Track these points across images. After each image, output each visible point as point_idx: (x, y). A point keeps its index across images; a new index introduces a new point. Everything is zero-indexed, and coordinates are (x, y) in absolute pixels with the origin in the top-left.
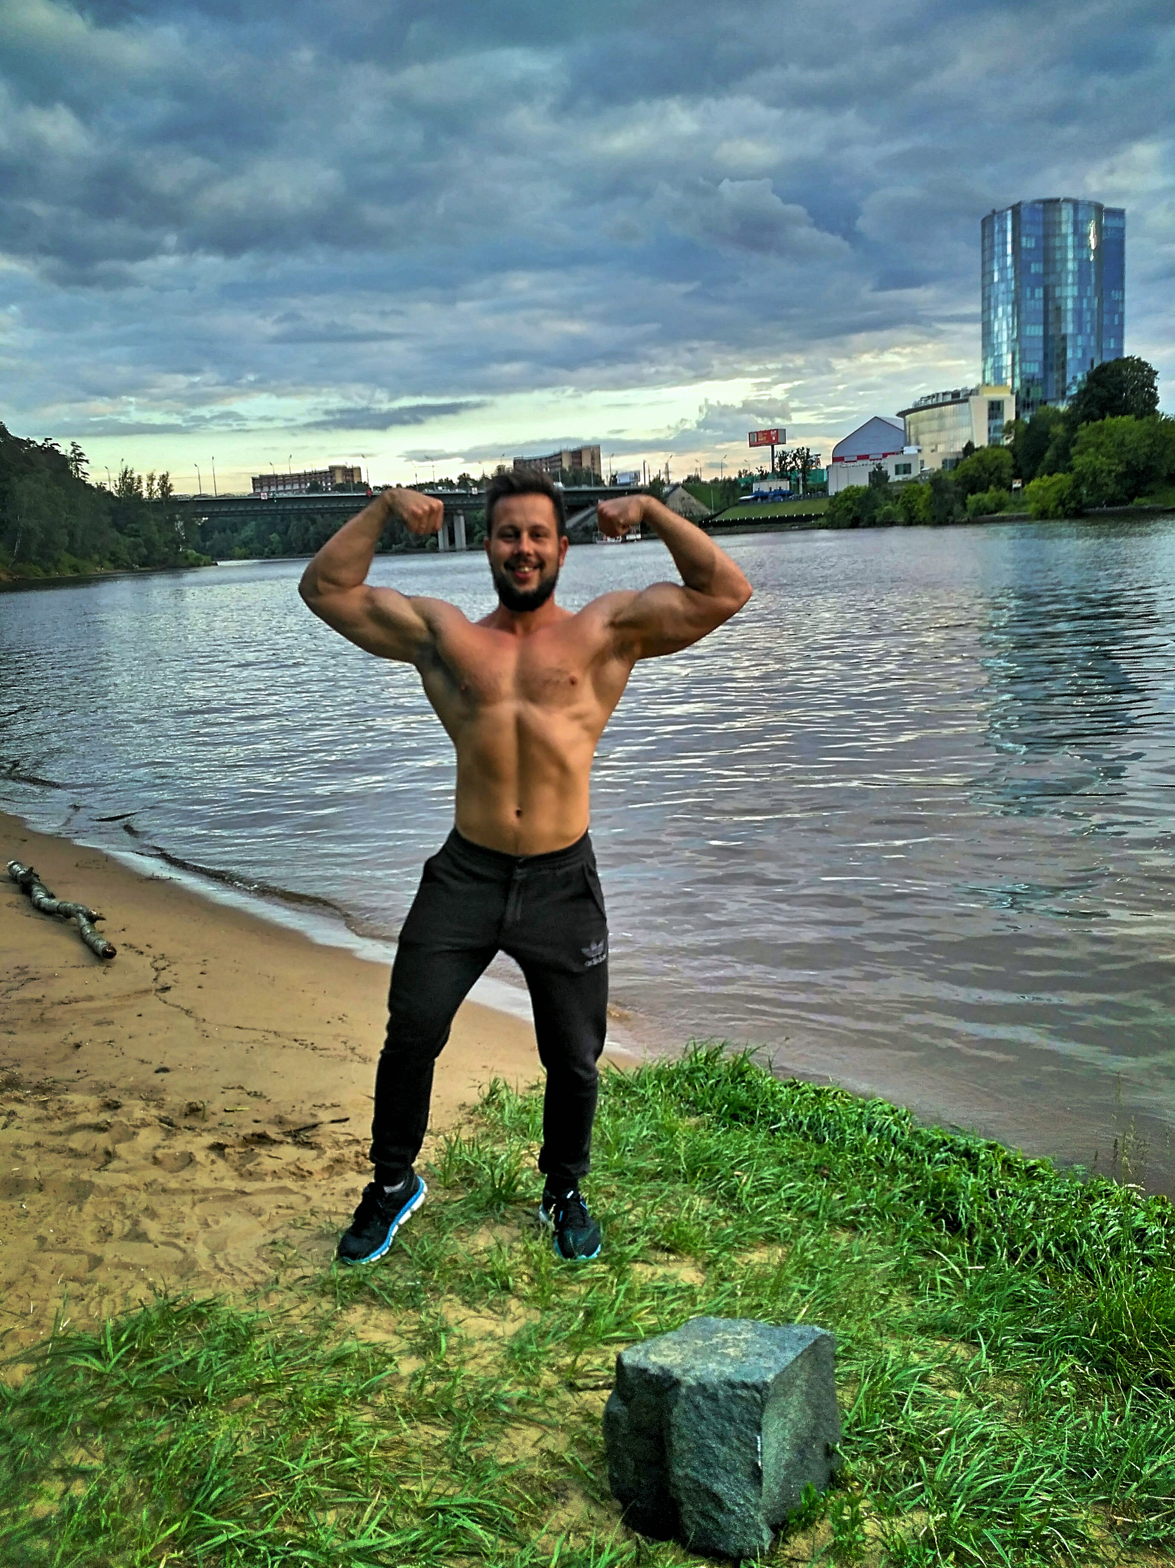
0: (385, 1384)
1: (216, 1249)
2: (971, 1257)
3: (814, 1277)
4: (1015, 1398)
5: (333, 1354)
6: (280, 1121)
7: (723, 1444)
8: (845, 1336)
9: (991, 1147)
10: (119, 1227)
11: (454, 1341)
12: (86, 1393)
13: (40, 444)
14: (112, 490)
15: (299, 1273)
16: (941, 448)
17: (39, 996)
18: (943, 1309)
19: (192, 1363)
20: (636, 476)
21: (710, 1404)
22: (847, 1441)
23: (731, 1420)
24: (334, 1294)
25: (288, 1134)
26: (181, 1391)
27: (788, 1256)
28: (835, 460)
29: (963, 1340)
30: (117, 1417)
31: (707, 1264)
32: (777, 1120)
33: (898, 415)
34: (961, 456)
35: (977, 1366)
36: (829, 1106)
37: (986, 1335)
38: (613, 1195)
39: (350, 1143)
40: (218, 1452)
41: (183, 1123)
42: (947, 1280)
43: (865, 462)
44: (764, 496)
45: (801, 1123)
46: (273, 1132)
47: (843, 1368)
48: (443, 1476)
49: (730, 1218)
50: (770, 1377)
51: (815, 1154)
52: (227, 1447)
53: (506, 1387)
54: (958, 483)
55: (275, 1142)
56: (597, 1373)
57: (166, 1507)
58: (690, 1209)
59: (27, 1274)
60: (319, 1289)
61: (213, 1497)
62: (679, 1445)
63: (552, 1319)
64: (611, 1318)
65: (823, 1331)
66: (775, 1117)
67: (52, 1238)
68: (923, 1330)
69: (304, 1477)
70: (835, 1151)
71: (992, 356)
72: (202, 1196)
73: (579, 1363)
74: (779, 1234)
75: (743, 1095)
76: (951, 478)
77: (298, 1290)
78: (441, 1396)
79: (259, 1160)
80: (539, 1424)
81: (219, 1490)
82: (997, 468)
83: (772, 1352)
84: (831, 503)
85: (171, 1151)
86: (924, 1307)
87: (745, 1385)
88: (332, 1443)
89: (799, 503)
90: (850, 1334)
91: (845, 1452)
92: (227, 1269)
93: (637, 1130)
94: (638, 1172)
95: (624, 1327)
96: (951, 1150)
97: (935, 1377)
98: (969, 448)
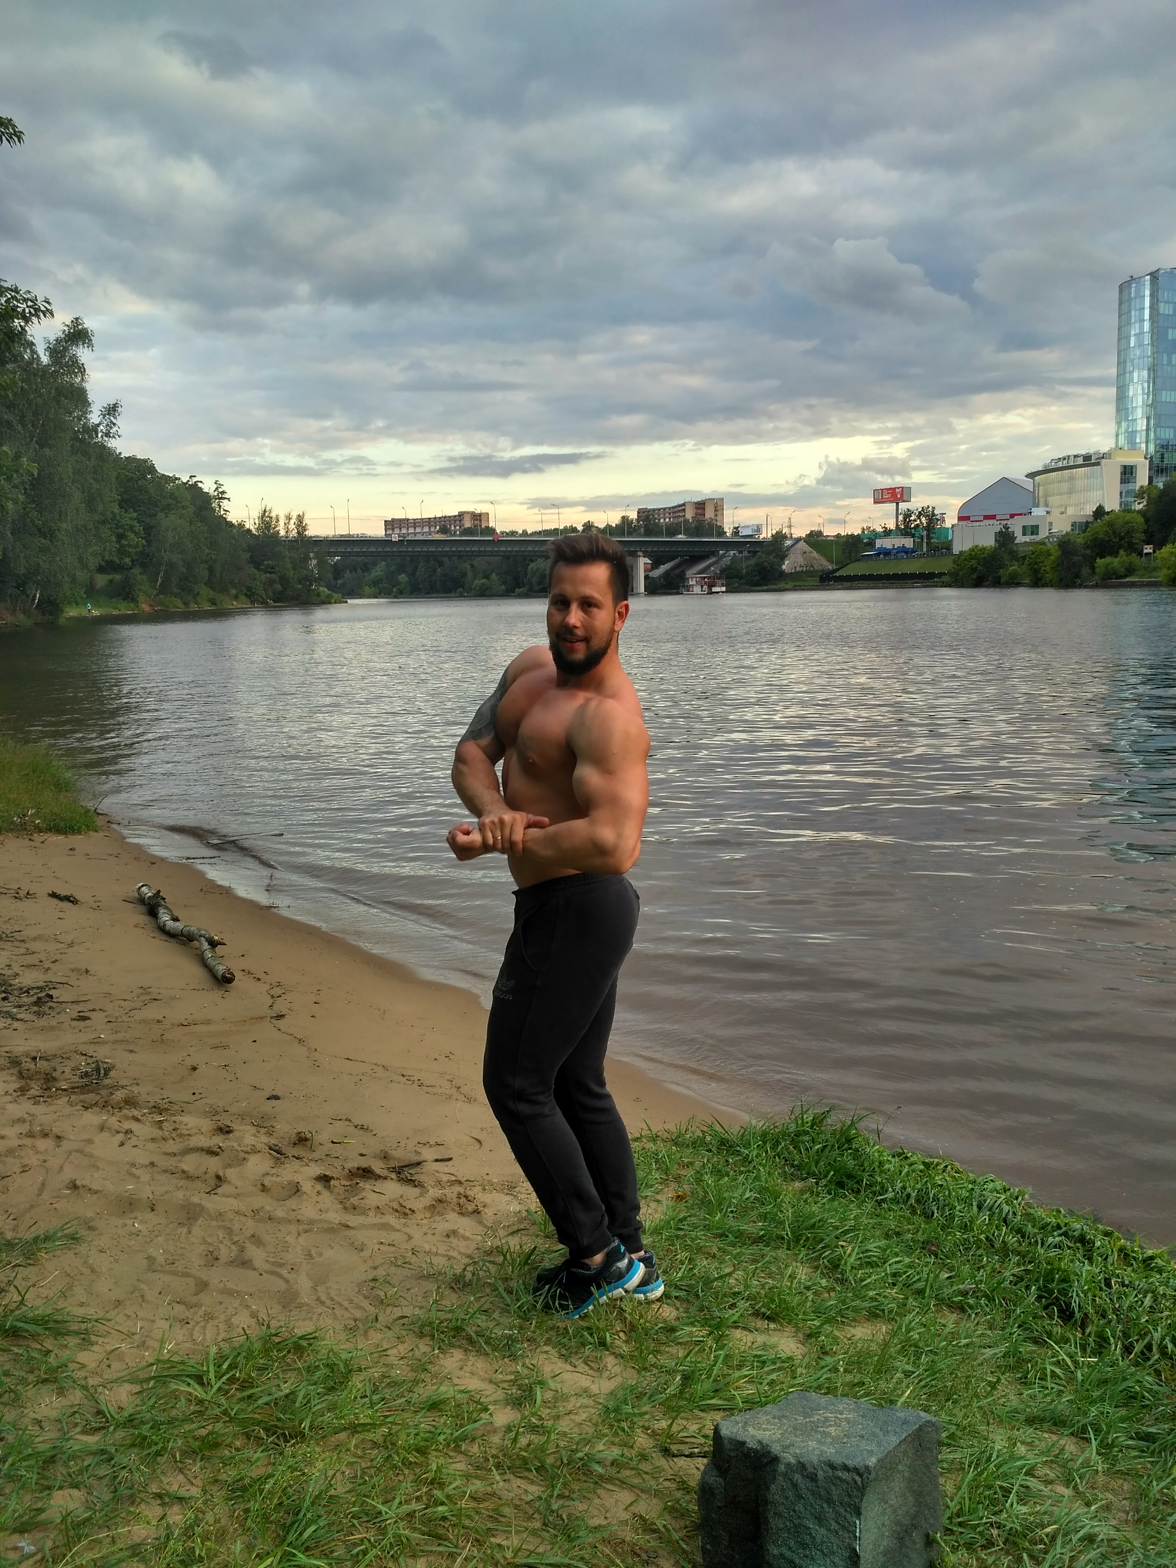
0: (480, 1433)
1: (319, 1281)
2: (1084, 1349)
3: (919, 1359)
4: (1124, 1499)
5: (429, 1398)
6: (386, 1157)
7: (820, 1526)
8: (950, 1422)
9: (1107, 1234)
10: (226, 1252)
11: (549, 1395)
12: (187, 1420)
13: (185, 481)
14: (252, 528)
15: (398, 1312)
16: (1070, 511)
17: (160, 1018)
18: (1053, 1401)
19: (291, 1396)
20: (758, 529)
21: (810, 1485)
22: (948, 1531)
23: (830, 1501)
24: (432, 1337)
25: (393, 1170)
26: (279, 1424)
27: (894, 1334)
28: (960, 519)
29: (1072, 1434)
30: (216, 1445)
31: (809, 1336)
32: (884, 1191)
33: (1027, 476)
34: (1091, 519)
35: (1086, 1464)
36: (938, 1180)
37: (1097, 1431)
38: (714, 1257)
39: (452, 1183)
40: (313, 1489)
41: (291, 1151)
42: (1058, 1371)
43: (991, 522)
44: (887, 553)
45: (909, 1196)
46: (378, 1167)
47: (946, 1455)
48: (534, 1533)
49: (834, 1289)
50: (872, 1461)
51: (923, 1230)
52: (321, 1485)
53: (601, 1447)
54: (1087, 546)
55: (380, 1177)
56: (693, 1440)
57: (260, 1540)
58: (792, 1277)
59: (137, 1294)
60: (417, 1330)
61: (306, 1534)
62: (775, 1523)
63: (648, 1381)
64: (708, 1385)
65: (929, 1417)
66: (882, 1188)
67: (161, 1259)
68: (1031, 1421)
69: (396, 1522)
70: (943, 1228)
71: (1127, 420)
72: (307, 1227)
73: (675, 1428)
74: (883, 1310)
75: (851, 1163)
76: (1080, 541)
77: (397, 1329)
78: (535, 1450)
79: (364, 1194)
80: (632, 1487)
81: (313, 1528)
82: (1128, 533)
83: (874, 1434)
84: (954, 562)
85: (279, 1179)
86: (1033, 1397)
87: (846, 1468)
88: (425, 1490)
89: (923, 560)
90: (955, 1421)
91: (945, 1542)
92: (328, 1303)
93: (740, 1191)
94: (739, 1234)
95: (721, 1395)
96: (1065, 1234)
97: (1042, 1471)
98: (1099, 512)
